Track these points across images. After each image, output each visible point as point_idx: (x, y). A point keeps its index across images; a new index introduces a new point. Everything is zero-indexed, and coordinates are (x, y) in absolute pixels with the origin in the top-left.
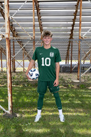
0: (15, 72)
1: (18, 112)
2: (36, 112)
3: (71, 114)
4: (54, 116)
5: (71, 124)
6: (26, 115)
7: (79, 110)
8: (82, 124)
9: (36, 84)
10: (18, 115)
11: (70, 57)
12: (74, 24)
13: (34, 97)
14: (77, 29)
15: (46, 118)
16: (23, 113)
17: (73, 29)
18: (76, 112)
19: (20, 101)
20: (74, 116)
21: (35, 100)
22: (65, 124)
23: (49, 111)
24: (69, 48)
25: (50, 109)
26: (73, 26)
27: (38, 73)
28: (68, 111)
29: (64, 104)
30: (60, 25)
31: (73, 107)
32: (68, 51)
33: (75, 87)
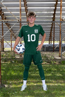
0: (3, 51)
1: (6, 83)
2: (22, 83)
3: (53, 84)
4: (38, 86)
5: (53, 93)
6: (13, 86)
7: (60, 81)
8: (62, 92)
9: (22, 61)
10: (6, 86)
11: (52, 38)
12: (56, 9)
13: (20, 71)
14: (58, 13)
15: (31, 88)
16: (11, 84)
17: (55, 13)
18: (57, 83)
19: (8, 74)
20: (55, 86)
21: (22, 74)
22: (47, 93)
23: (34, 82)
24: (51, 30)
25: (34, 80)
26: (55, 10)
27: (24, 48)
28: (50, 82)
29: (47, 76)
30: (43, 9)
31: (55, 79)
32: (51, 32)
33: (57, 63)
